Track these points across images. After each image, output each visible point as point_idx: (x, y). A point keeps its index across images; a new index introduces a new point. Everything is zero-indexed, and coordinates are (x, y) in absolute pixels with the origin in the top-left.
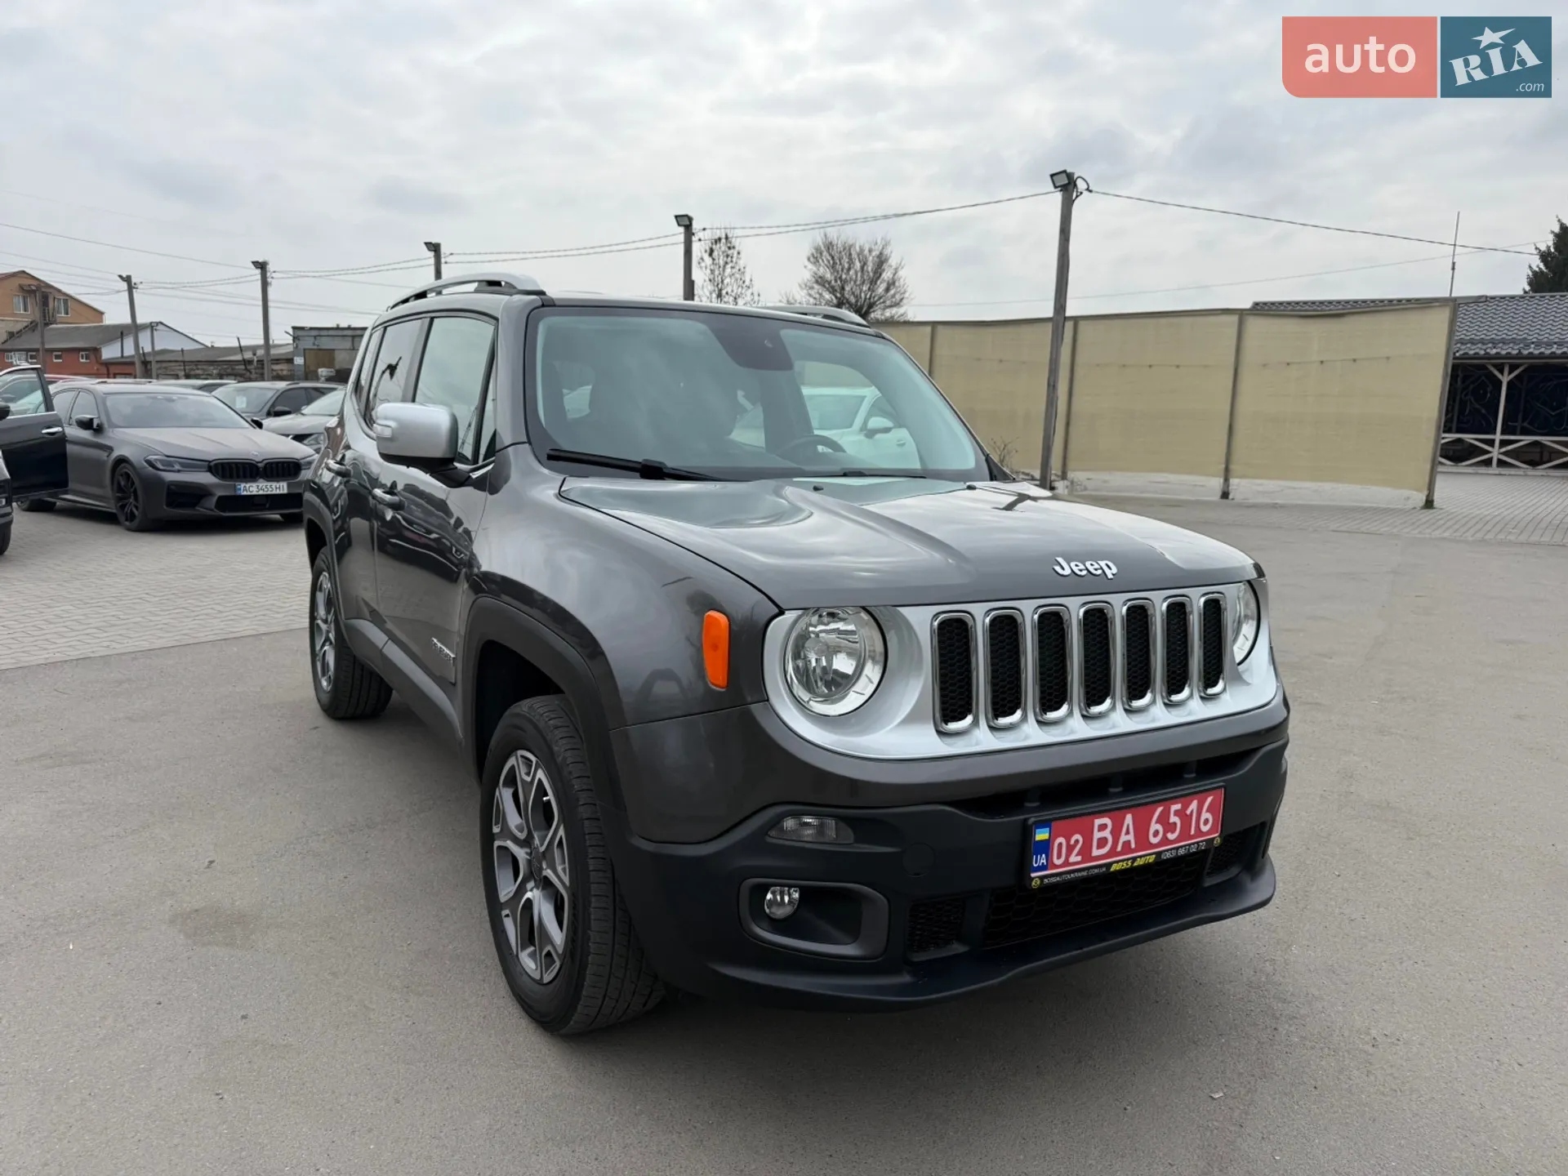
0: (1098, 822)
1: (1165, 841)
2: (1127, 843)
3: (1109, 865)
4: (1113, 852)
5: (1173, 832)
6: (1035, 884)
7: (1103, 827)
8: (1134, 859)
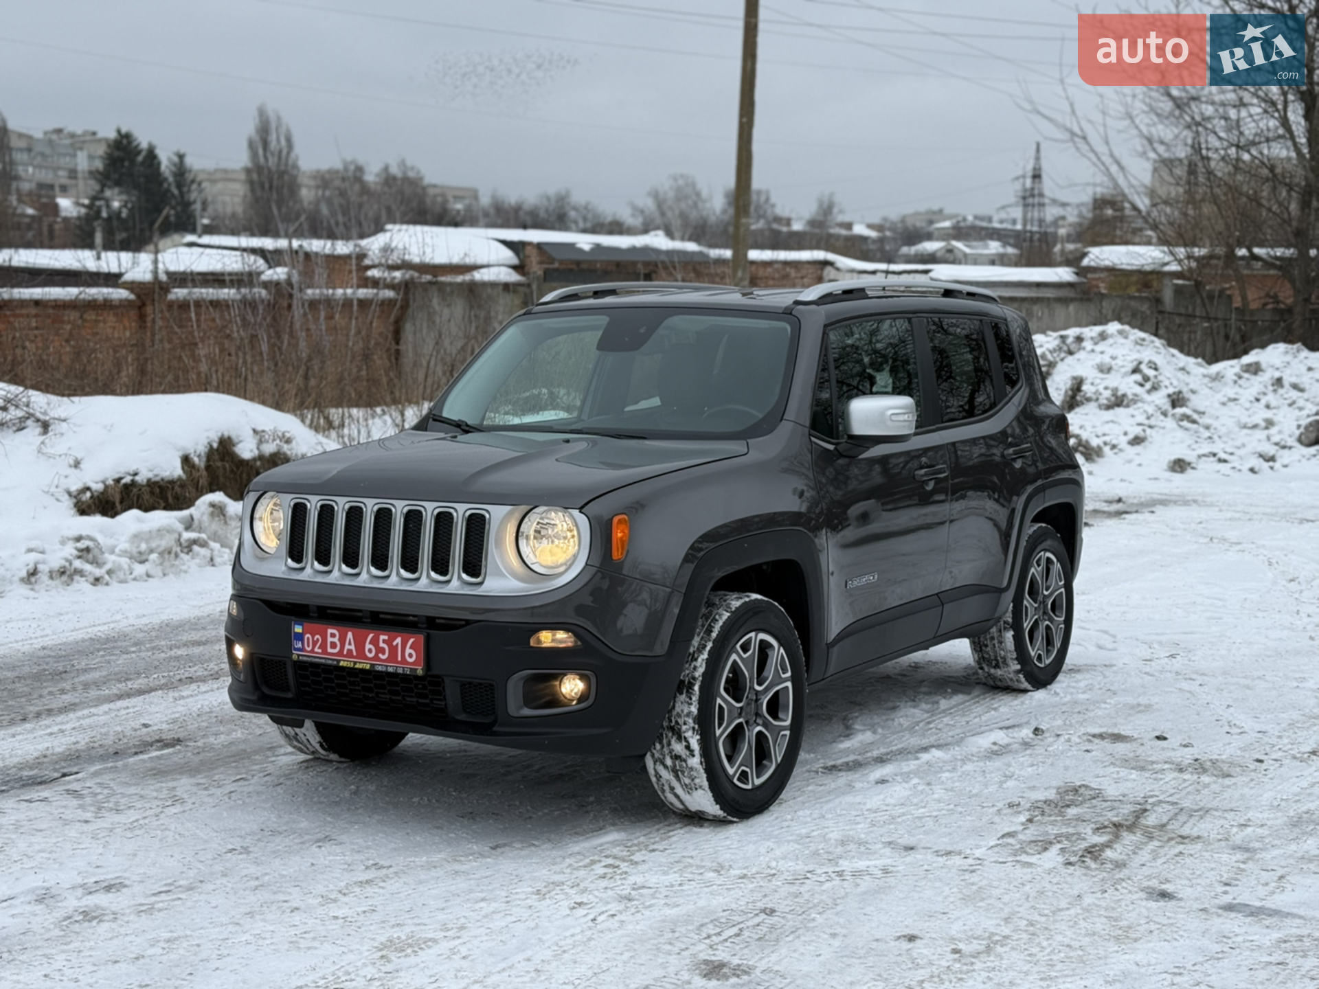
0: (330, 631)
1: (376, 658)
2: (350, 651)
3: (339, 661)
4: (340, 653)
5: (384, 653)
6: (294, 657)
7: (333, 635)
8: (355, 663)
